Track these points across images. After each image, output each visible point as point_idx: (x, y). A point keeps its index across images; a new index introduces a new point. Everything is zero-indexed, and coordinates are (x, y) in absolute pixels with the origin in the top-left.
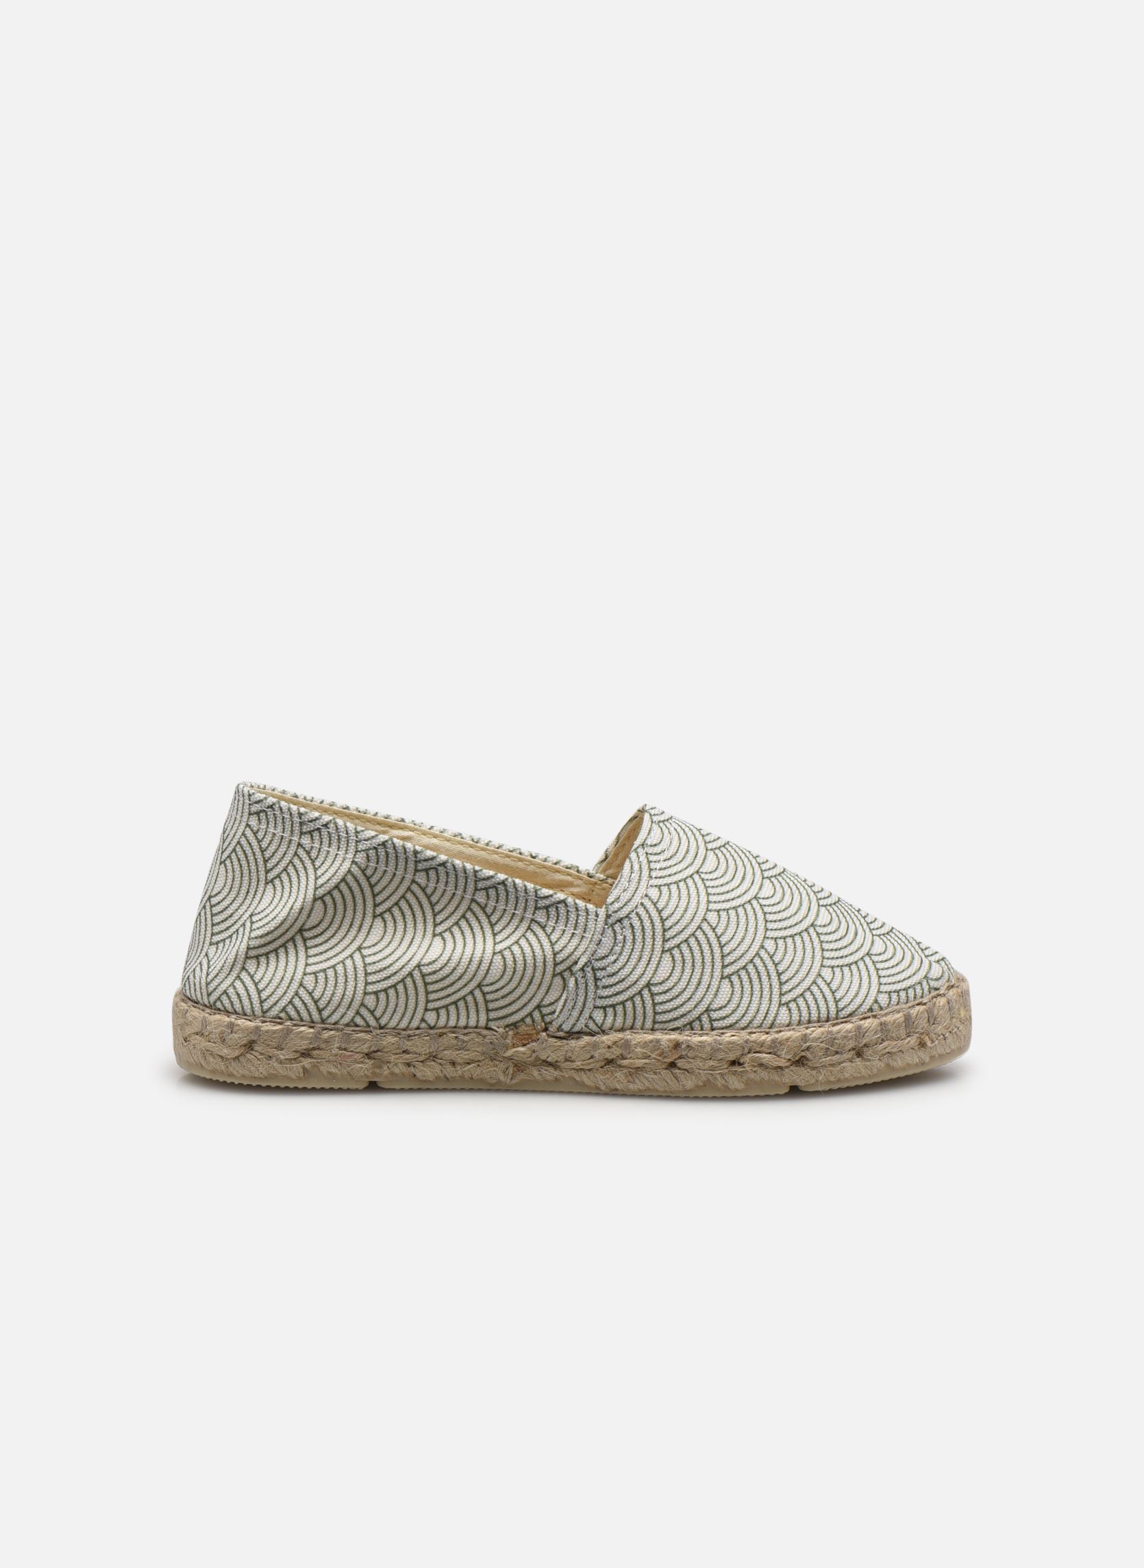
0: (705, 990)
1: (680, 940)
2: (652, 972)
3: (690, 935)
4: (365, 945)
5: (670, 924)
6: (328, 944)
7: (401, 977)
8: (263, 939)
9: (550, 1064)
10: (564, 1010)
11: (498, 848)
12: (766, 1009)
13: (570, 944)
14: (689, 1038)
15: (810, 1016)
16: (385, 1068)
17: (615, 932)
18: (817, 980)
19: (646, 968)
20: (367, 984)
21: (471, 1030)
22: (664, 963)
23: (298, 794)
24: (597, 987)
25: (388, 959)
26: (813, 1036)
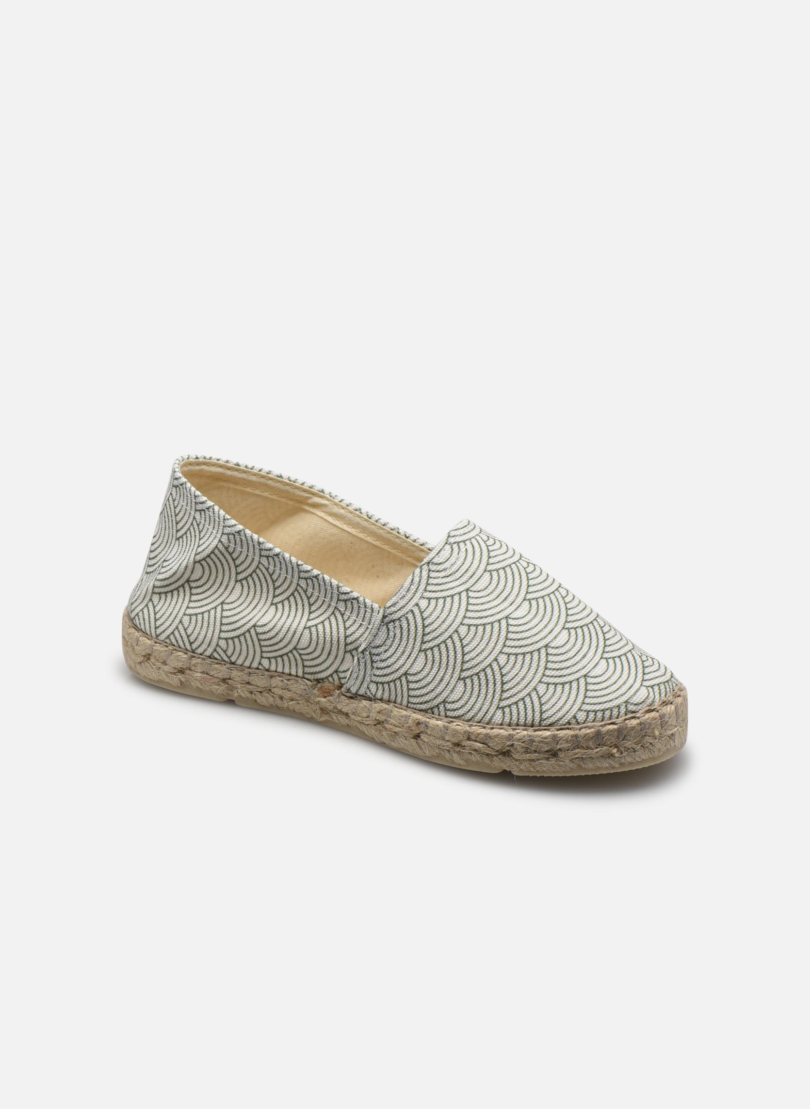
0: (445, 686)
1: (434, 644)
2: (409, 665)
3: (442, 642)
4: (226, 601)
5: (429, 631)
6: (204, 595)
7: (243, 632)
8: (163, 582)
9: (343, 713)
10: (350, 679)
11: (383, 525)
12: (487, 709)
13: (358, 632)
14: (428, 720)
15: (518, 721)
16: (235, 692)
17: (388, 630)
18: (532, 693)
19: (406, 661)
20: (221, 631)
21: (293, 677)
22: (419, 660)
23: (240, 463)
24: (373, 667)
25: (236, 616)
26: (516, 736)
